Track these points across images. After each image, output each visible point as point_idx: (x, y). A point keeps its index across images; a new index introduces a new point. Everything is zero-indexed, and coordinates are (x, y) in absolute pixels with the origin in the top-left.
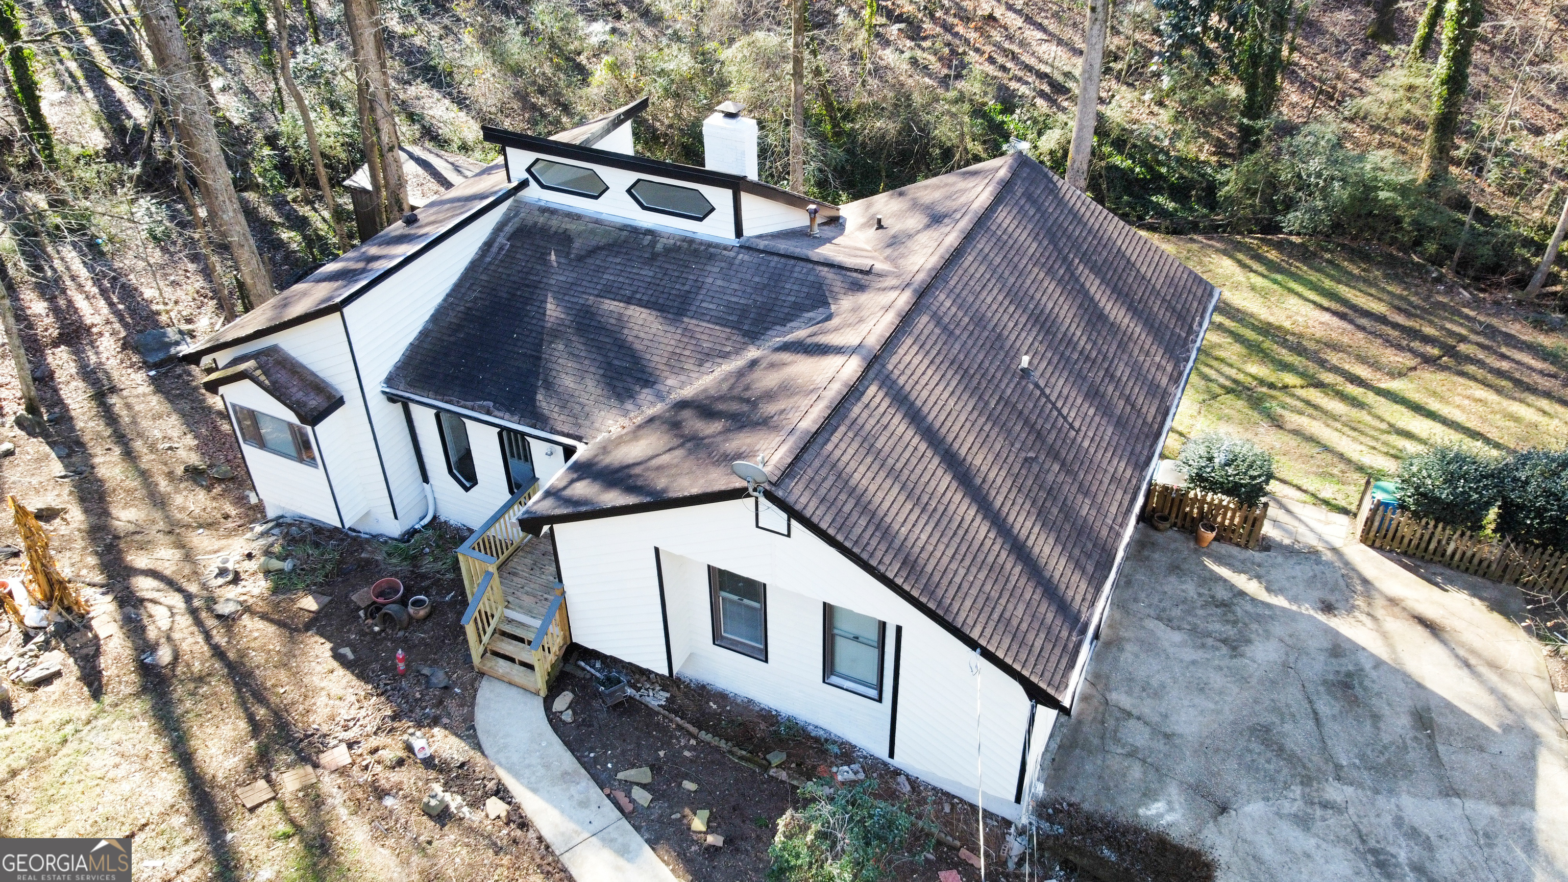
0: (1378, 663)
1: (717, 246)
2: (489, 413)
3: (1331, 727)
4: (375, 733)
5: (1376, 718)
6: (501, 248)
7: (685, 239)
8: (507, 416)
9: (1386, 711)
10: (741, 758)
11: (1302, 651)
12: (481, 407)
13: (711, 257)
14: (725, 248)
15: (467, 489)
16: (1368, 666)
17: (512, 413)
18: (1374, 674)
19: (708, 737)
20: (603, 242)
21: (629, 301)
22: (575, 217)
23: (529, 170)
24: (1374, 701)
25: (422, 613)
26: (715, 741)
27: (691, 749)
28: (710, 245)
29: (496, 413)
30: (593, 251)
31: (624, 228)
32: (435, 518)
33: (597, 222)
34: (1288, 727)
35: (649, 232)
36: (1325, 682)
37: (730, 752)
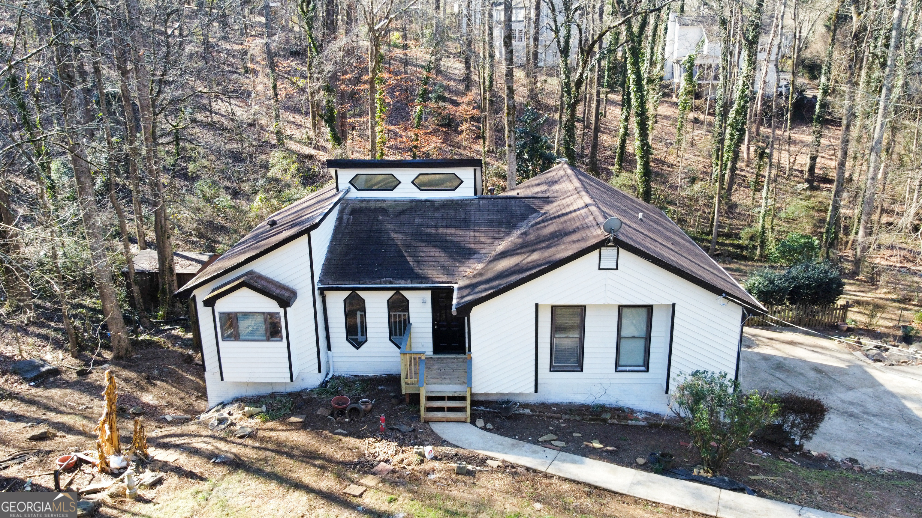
0: (785, 359)
1: (467, 200)
2: (391, 283)
3: (789, 381)
4: (396, 454)
5: (802, 374)
6: (349, 219)
7: (448, 200)
8: (403, 282)
9: (802, 371)
10: (590, 420)
11: (753, 362)
12: (384, 281)
13: (466, 205)
14: (472, 200)
15: (358, 348)
16: (782, 360)
17: (406, 280)
18: (786, 362)
19: (567, 416)
20: (404, 208)
21: (436, 227)
22: (383, 201)
23: (350, 182)
24: (795, 369)
25: (370, 406)
26: (572, 418)
27: (563, 423)
28: (462, 200)
29: (396, 282)
30: (402, 212)
31: (412, 201)
32: (333, 375)
33: (395, 201)
34: (773, 385)
35: (426, 201)
36: (772, 368)
37: (583, 419)
